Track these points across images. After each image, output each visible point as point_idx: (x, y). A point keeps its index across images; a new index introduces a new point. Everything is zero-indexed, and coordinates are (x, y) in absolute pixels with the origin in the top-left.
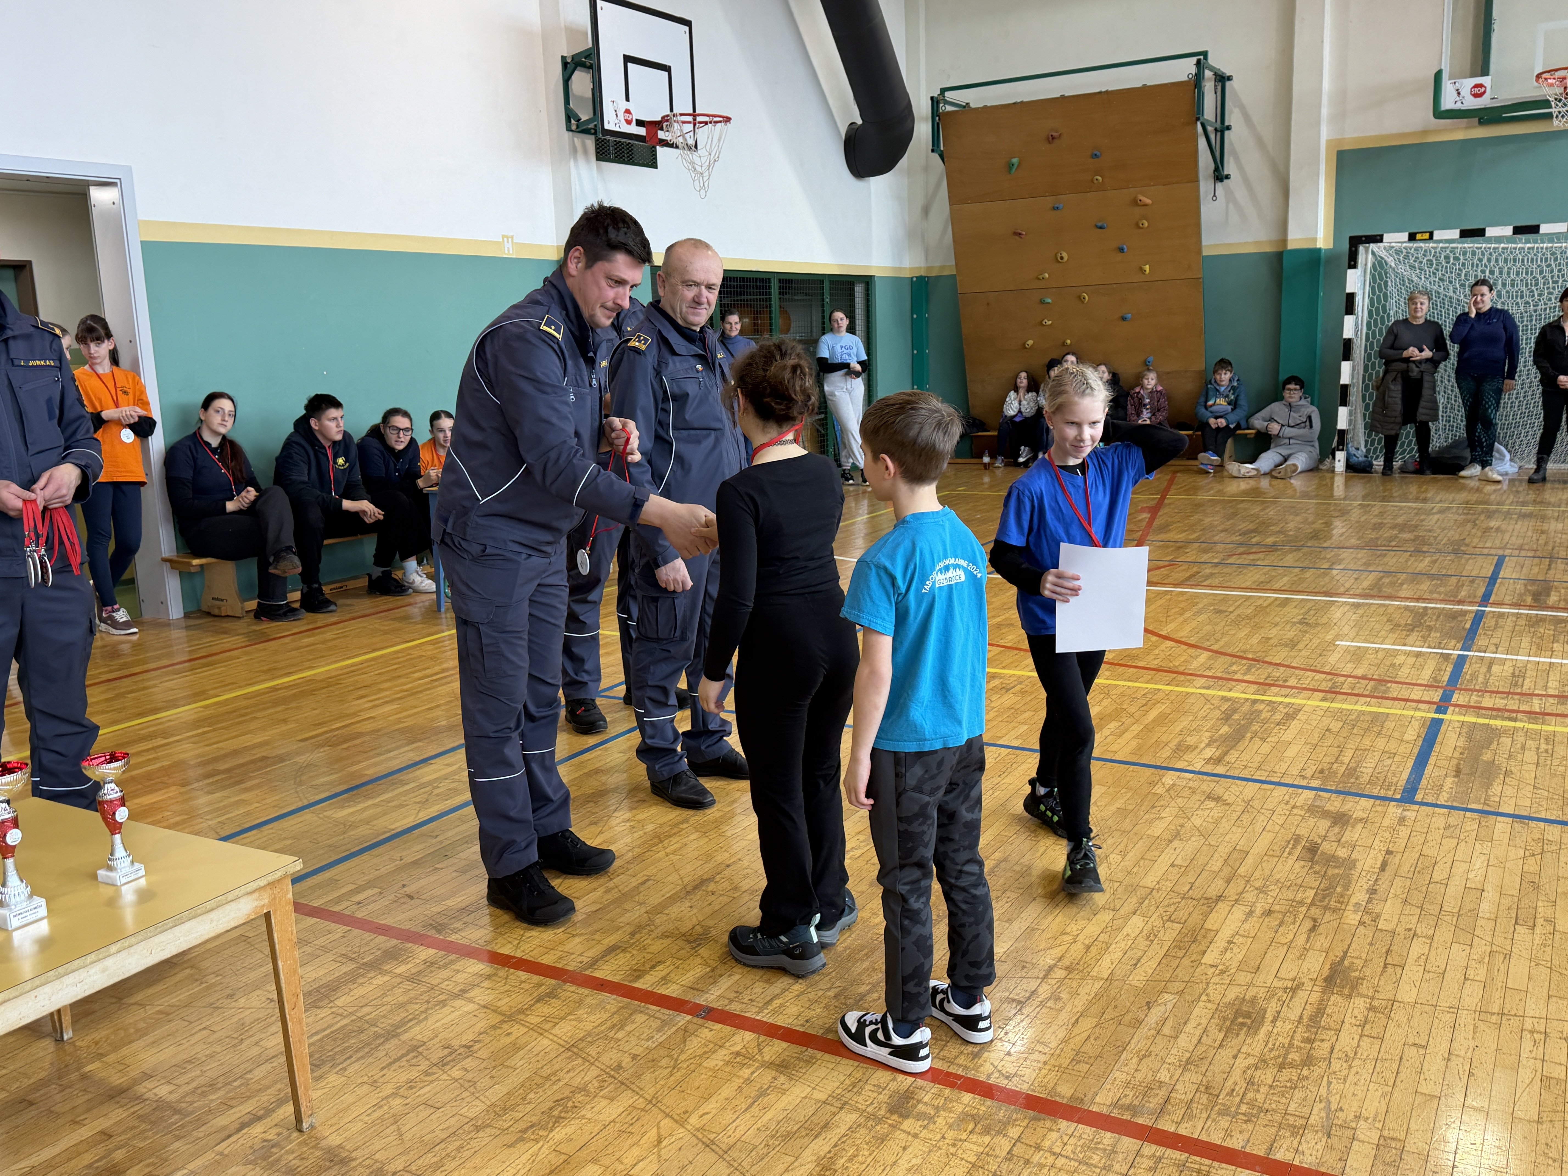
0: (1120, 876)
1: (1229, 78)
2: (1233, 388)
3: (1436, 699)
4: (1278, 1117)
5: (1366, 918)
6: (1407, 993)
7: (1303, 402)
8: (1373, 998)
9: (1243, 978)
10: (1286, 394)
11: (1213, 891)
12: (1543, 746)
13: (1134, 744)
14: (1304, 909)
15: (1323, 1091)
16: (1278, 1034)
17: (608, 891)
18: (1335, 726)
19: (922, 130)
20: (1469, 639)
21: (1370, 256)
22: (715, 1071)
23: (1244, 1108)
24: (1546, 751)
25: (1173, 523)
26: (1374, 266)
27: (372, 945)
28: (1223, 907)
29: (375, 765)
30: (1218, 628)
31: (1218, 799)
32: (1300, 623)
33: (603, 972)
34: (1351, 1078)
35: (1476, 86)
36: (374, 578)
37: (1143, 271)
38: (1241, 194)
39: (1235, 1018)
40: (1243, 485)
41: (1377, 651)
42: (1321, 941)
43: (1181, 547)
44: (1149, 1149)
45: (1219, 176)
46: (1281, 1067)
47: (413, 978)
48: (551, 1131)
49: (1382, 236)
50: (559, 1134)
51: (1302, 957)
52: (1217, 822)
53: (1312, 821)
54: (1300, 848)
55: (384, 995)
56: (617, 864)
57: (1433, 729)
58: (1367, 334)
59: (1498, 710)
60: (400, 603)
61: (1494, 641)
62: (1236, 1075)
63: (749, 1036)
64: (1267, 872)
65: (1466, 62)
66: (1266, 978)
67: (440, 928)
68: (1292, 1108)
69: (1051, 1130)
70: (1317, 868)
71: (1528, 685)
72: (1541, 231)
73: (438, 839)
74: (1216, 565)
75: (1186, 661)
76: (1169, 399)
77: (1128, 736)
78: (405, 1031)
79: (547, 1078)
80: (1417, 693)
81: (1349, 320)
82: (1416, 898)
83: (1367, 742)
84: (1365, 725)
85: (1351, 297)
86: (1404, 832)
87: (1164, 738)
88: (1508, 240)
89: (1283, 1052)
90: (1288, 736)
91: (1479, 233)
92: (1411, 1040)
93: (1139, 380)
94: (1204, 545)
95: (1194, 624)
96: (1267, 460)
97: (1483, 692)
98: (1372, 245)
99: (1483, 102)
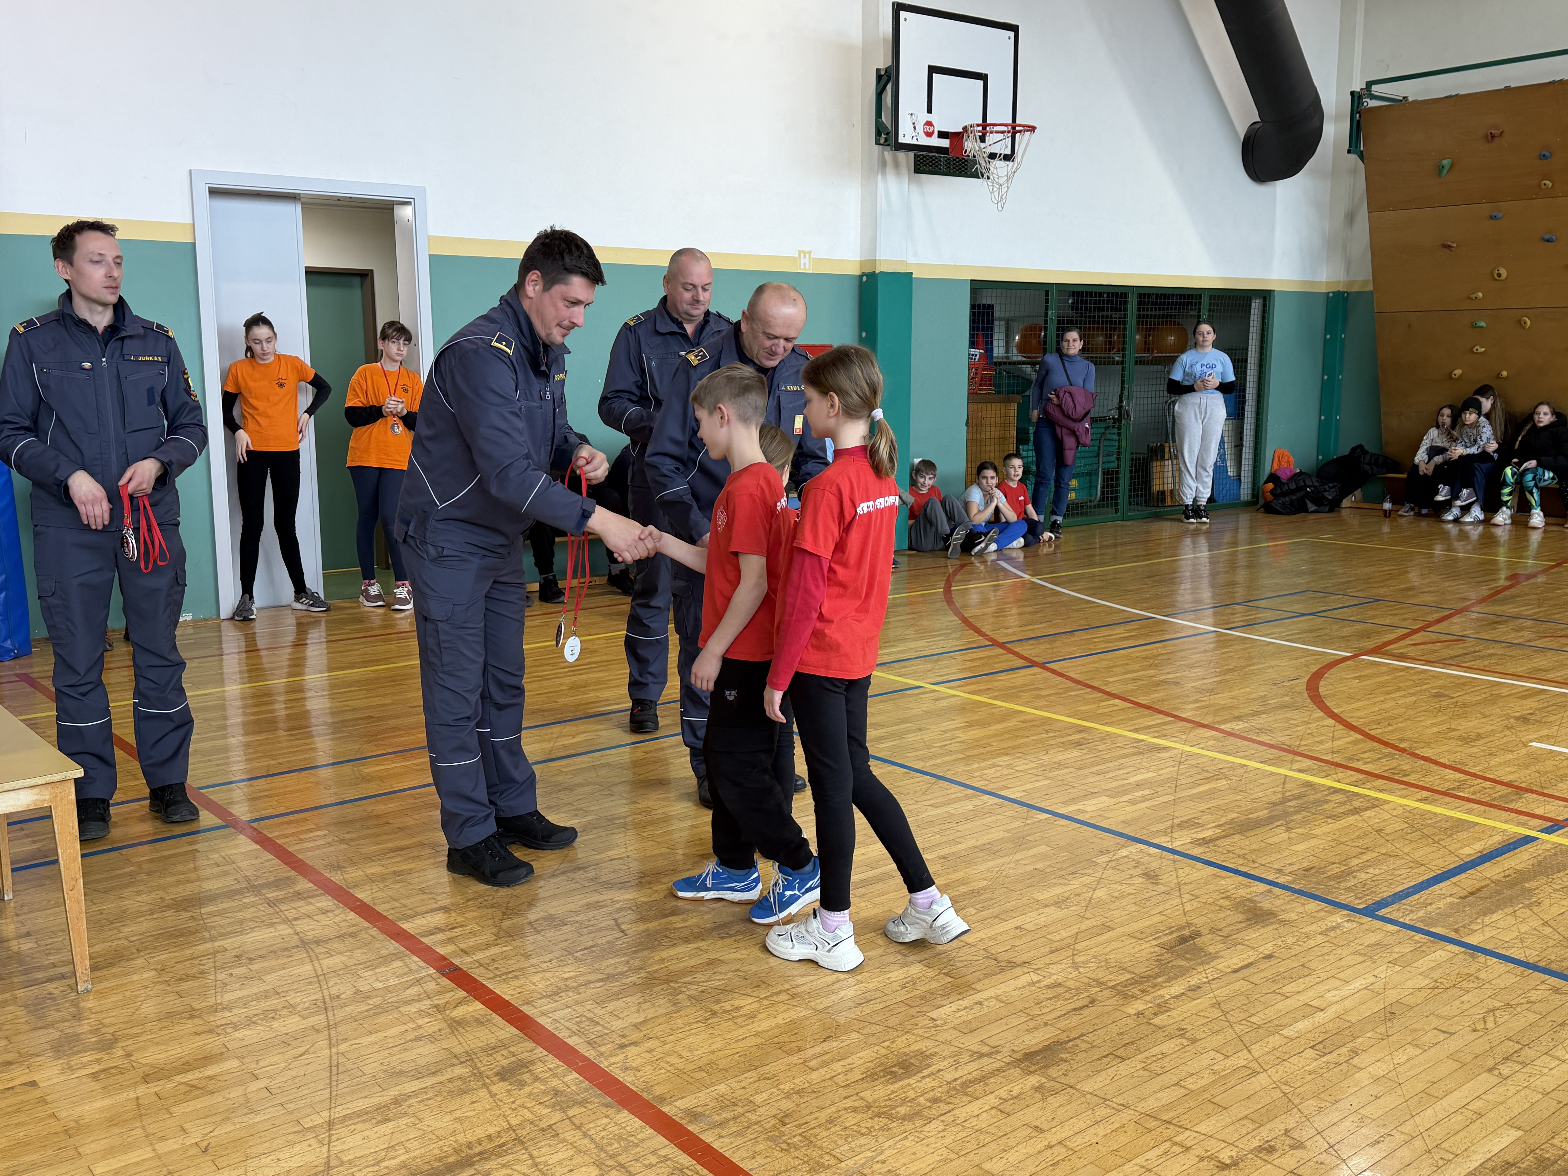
4: (816, 1154)
5: (1150, 1011)
6: (1094, 1083)
8: (1052, 1080)
9: (948, 1035)
13: (1139, 813)
14: (1096, 990)
16: (913, 1089)
18: (1393, 828)
19: (1335, 132)
22: (402, 1015)
23: (796, 1139)
25: (1527, 594)
27: (274, 873)
28: (1015, 972)
30: (1411, 712)
31: (1153, 877)
33: (411, 925)
34: (931, 1140)
39: (892, 1067)
42: (1071, 1021)
44: (669, 1150)
47: (273, 902)
50: (240, 1034)
51: (1031, 1030)
52: (1121, 898)
53: (1225, 914)
54: (1175, 935)
55: (240, 910)
57: (1509, 848)
62: (828, 1112)
63: (461, 995)
64: (1107, 950)
66: (969, 1040)
68: (839, 1150)
69: (607, 1117)
70: (1166, 957)
74: (1512, 645)
75: (1319, 742)
77: (1145, 805)
78: (224, 939)
79: (278, 994)
80: (1547, 808)
82: (1234, 1003)
83: (1407, 849)
84: (1433, 831)
86: (1316, 940)
87: (1180, 813)
89: (897, 1103)
90: (1323, 830)
92: (1037, 1123)
94: (1529, 623)
95: (1388, 705)
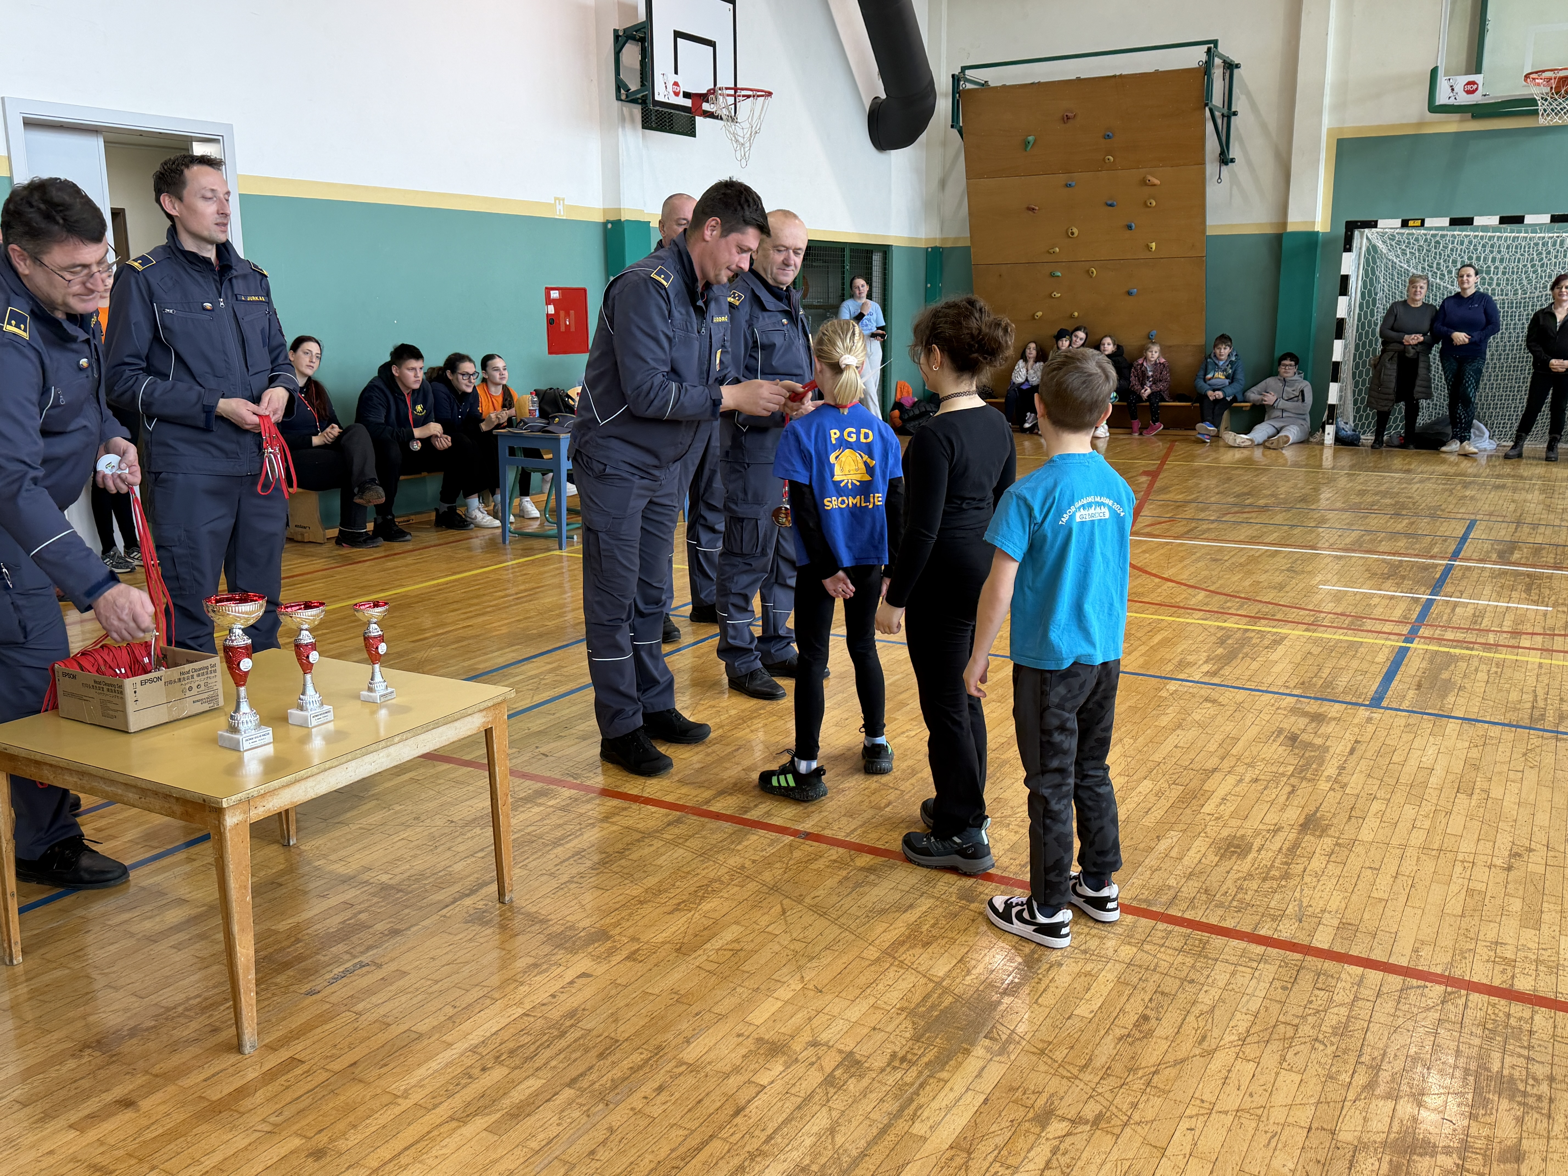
0: (1133, 753)
1: (1238, 66)
2: (1231, 362)
3: (1405, 632)
4: (1261, 910)
5: (1336, 786)
6: (1366, 835)
7: (1297, 377)
8: (1338, 838)
9: (1234, 823)
10: (1282, 370)
11: (1209, 765)
12: (1494, 669)
13: (1141, 660)
14: (1285, 779)
15: (1297, 895)
16: (1262, 859)
17: (708, 755)
18: (1316, 650)
19: (943, 106)
20: (1437, 587)
21: (1365, 240)
22: (819, 872)
23: (1235, 903)
24: (1496, 673)
25: (1173, 485)
26: (1368, 249)
27: (523, 786)
28: (1218, 776)
29: (485, 661)
30: (1214, 573)
31: (1214, 701)
32: (1288, 570)
33: (717, 806)
34: (1319, 887)
35: (1469, 83)
36: (441, 512)
37: (1149, 248)
38: (1244, 177)
39: (1228, 848)
40: (1238, 455)
41: (1355, 594)
42: (1297, 801)
43: (1181, 505)
44: (1161, 926)
45: (1225, 159)
46: (1264, 880)
47: (563, 809)
48: (699, 904)
49: (1376, 222)
50: (706, 906)
51: (1283, 810)
52: (1213, 718)
53: (1293, 719)
54: (1282, 737)
55: (543, 819)
56: (712, 735)
57: (1401, 655)
58: (1359, 315)
59: (1458, 641)
60: (465, 536)
61: (1459, 588)
62: (1229, 883)
63: (841, 850)
64: (1255, 753)
65: (1462, 57)
66: (1253, 823)
67: (575, 776)
68: (1272, 905)
70: (1297, 751)
71: (1485, 623)
72: (1526, 222)
73: (557, 715)
74: (1213, 521)
75: (1186, 598)
76: (1170, 371)
77: (1136, 654)
78: (567, 842)
79: (688, 873)
80: (1388, 628)
81: (1342, 301)
82: (1378, 773)
83: (1343, 663)
84: (1342, 650)
85: (1345, 279)
86: (1371, 728)
87: (1168, 656)
88: (1495, 229)
89: (1266, 870)
90: (1274, 656)
91: (1468, 222)
92: (1367, 864)
93: (1142, 351)
94: (1201, 505)
95: (1193, 569)
96: (1261, 432)
97: (1445, 627)
98: (1366, 230)
99: (1476, 98)
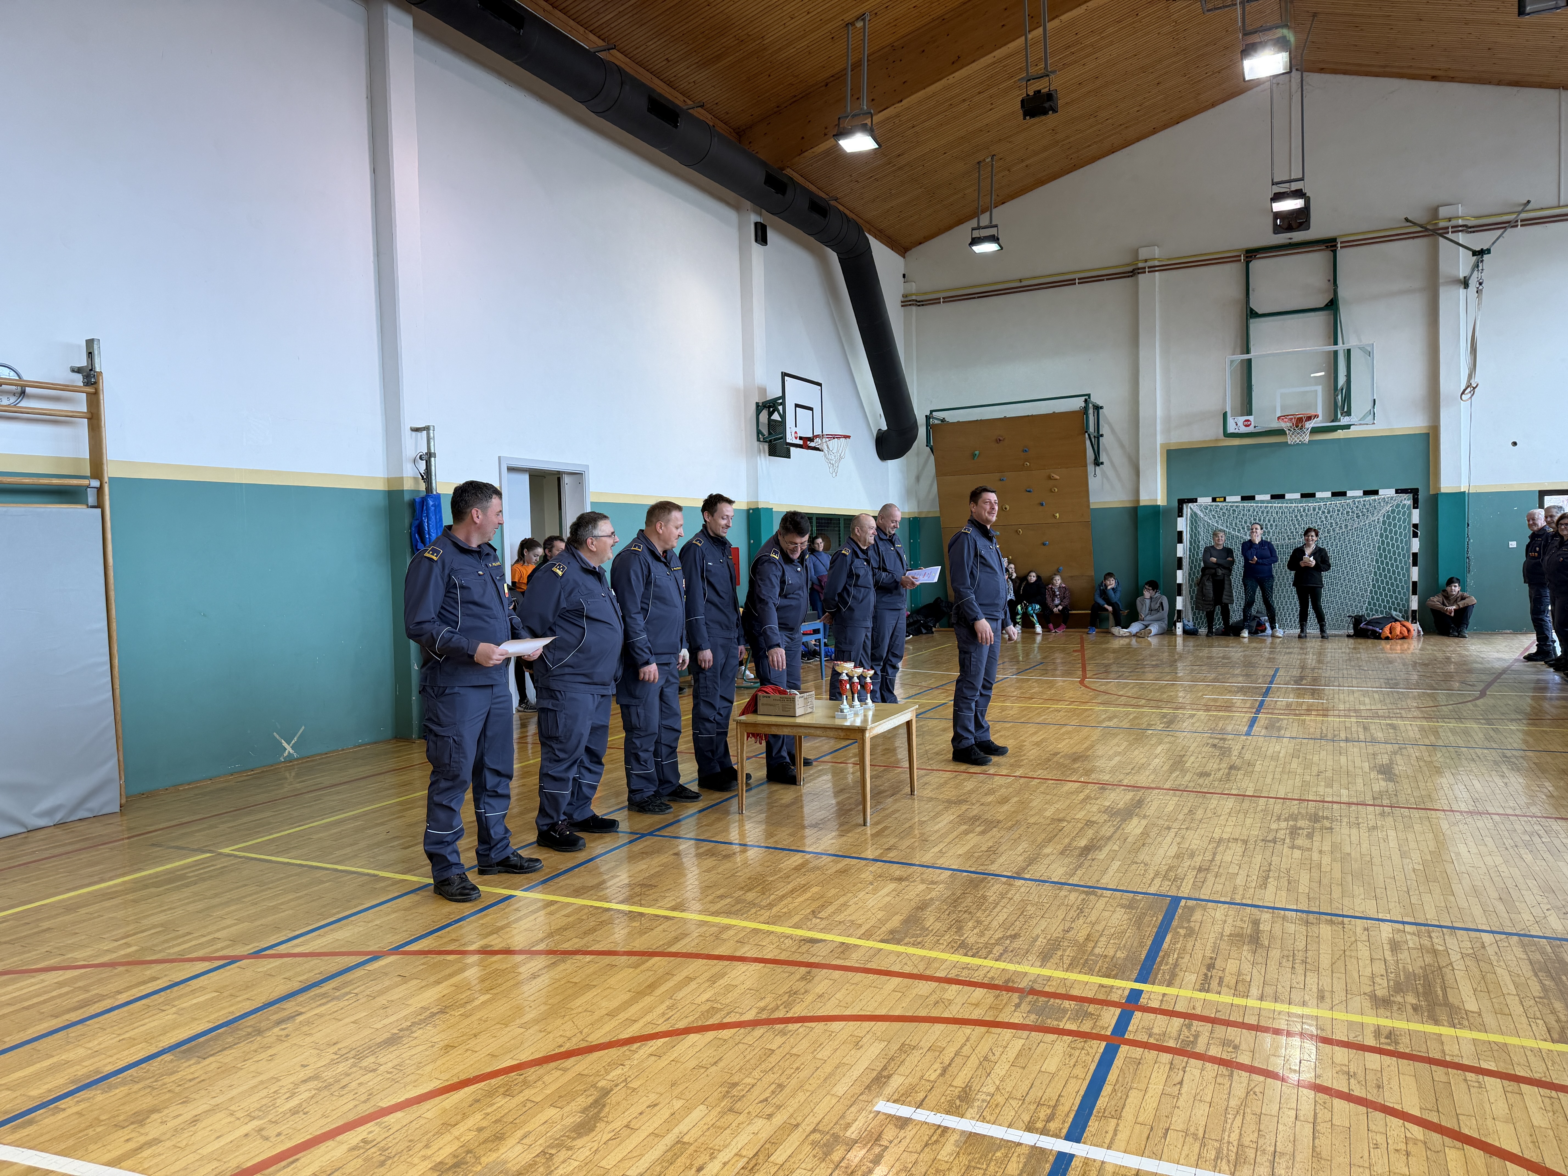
1: (1101, 407)
3: (1254, 711)
6: (1257, 769)
9: (1201, 768)
12: (1299, 722)
14: (1216, 756)
15: (1235, 784)
18: (1212, 718)
20: (1265, 695)
21: (1190, 510)
24: (1301, 723)
25: (1096, 658)
26: (1191, 515)
30: (1144, 692)
31: (1172, 736)
32: (1185, 691)
37: (1055, 517)
38: (1110, 473)
41: (1223, 698)
43: (1107, 665)
45: (1097, 463)
46: (1220, 781)
49: (1197, 499)
51: (1220, 764)
52: (1175, 740)
53: (1211, 740)
54: (1209, 745)
59: (1281, 714)
61: (1277, 695)
65: (1239, 408)
68: (1226, 787)
71: (1293, 707)
72: (1286, 497)
74: (1130, 672)
77: (1125, 722)
80: (1245, 710)
81: (1180, 546)
83: (1227, 722)
84: (1225, 718)
85: (1180, 534)
86: (1248, 742)
87: (1142, 722)
88: (1268, 502)
90: (1193, 721)
91: (1252, 498)
97: (1273, 709)
98: (1190, 504)
99: (1250, 429)
